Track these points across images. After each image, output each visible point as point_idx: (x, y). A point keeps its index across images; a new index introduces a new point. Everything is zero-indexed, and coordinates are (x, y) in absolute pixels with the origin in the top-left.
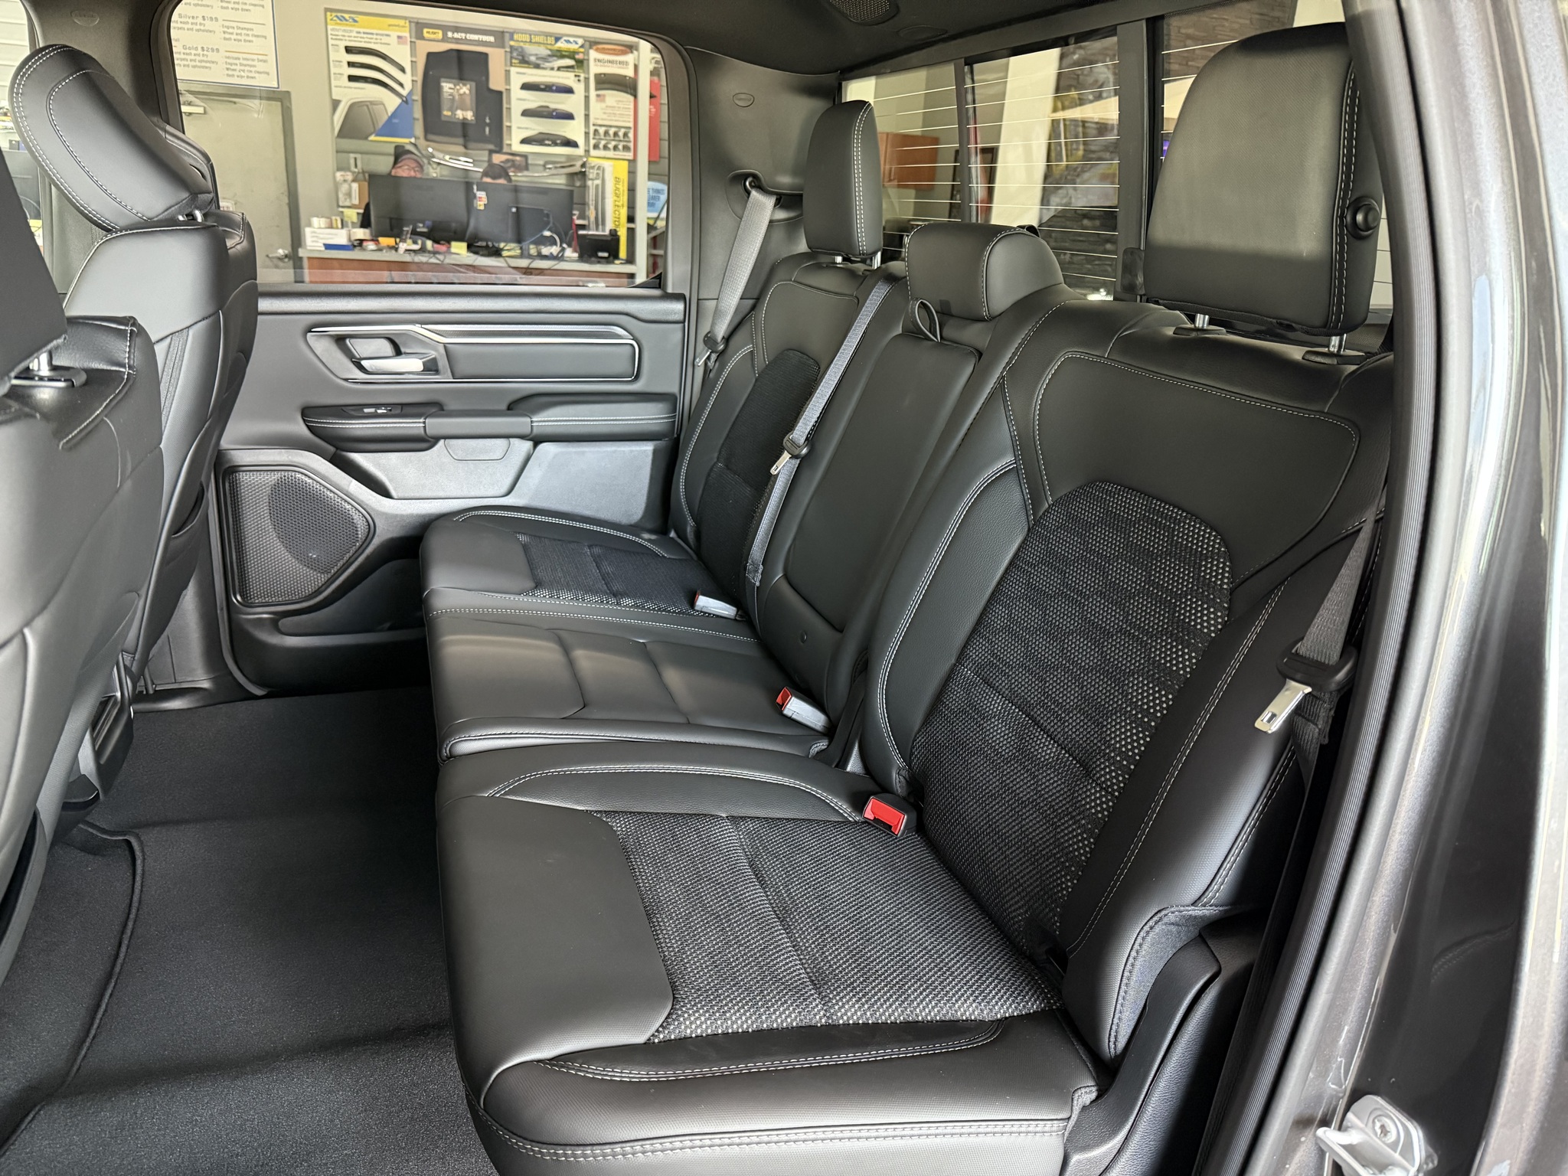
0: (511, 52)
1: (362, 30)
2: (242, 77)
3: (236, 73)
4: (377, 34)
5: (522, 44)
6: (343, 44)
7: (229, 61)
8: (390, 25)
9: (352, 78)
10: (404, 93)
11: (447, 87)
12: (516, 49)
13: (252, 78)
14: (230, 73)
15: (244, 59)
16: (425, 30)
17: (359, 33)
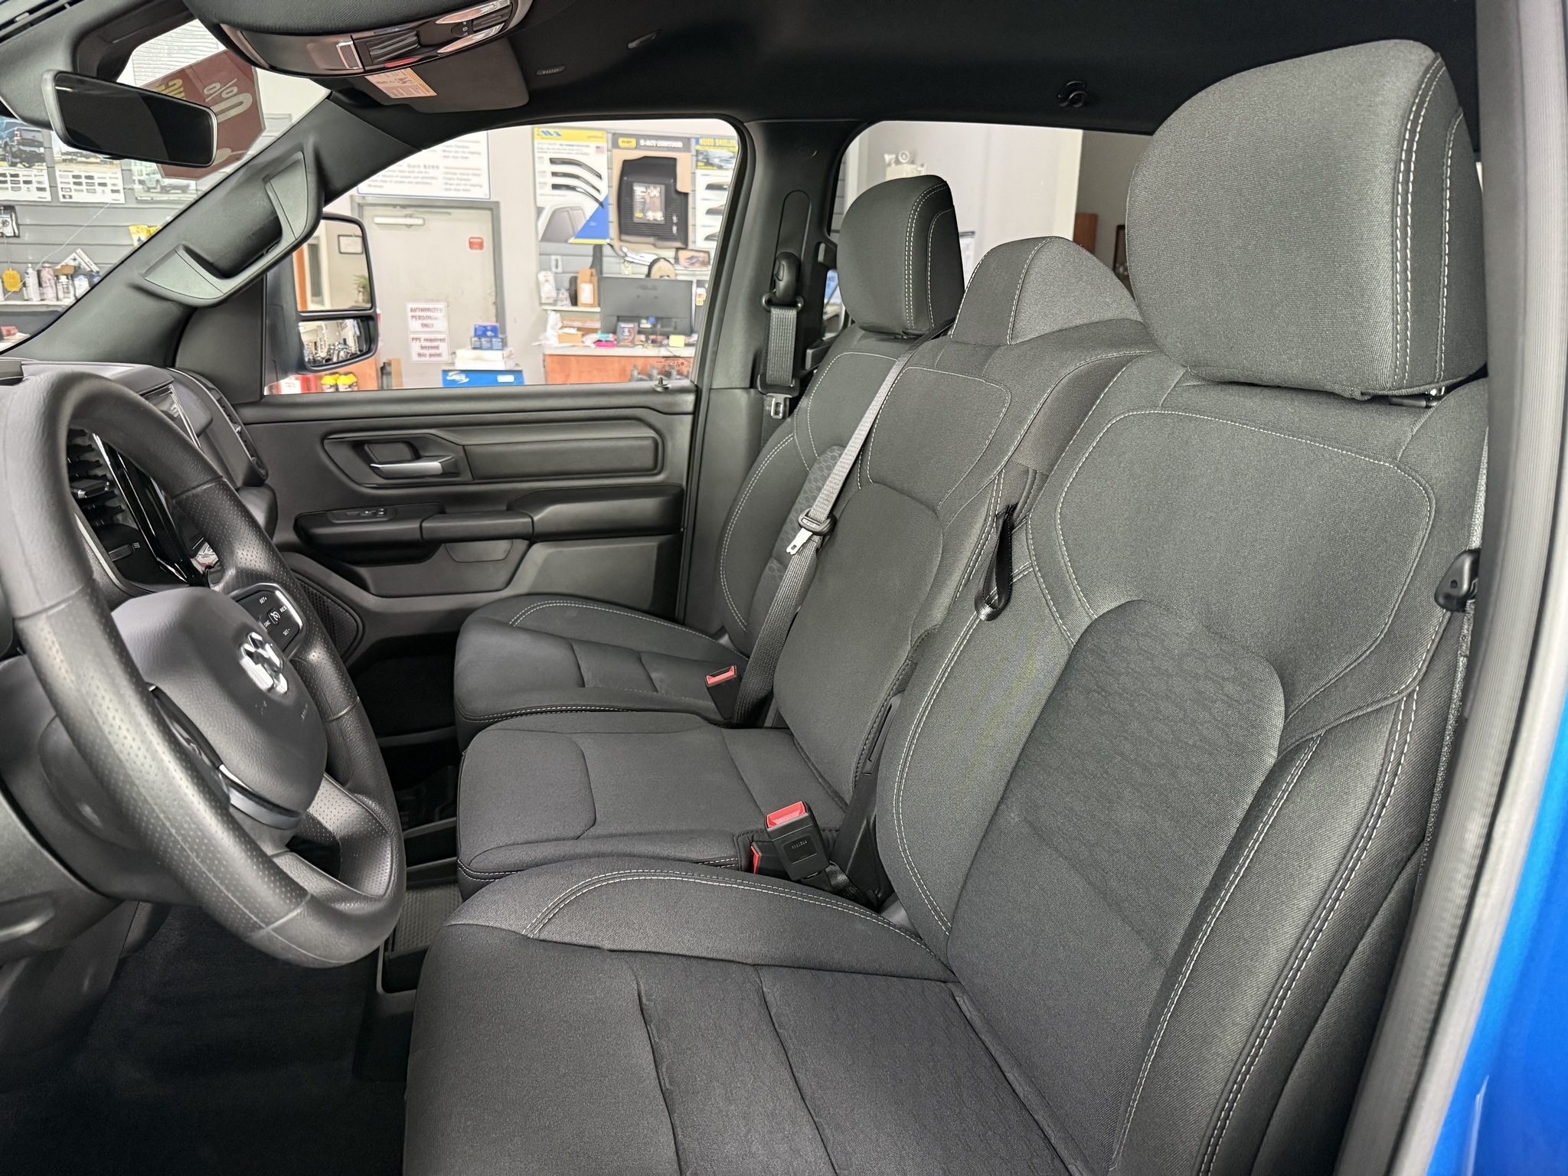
0: (697, 156)
1: (565, 143)
2: (458, 190)
3: (453, 187)
4: (578, 146)
5: (707, 148)
6: (547, 157)
7: (449, 176)
8: (589, 137)
9: (555, 187)
10: (601, 198)
11: (639, 190)
12: (702, 153)
13: (468, 190)
14: (448, 187)
15: (461, 174)
16: (621, 140)
17: (561, 145)
